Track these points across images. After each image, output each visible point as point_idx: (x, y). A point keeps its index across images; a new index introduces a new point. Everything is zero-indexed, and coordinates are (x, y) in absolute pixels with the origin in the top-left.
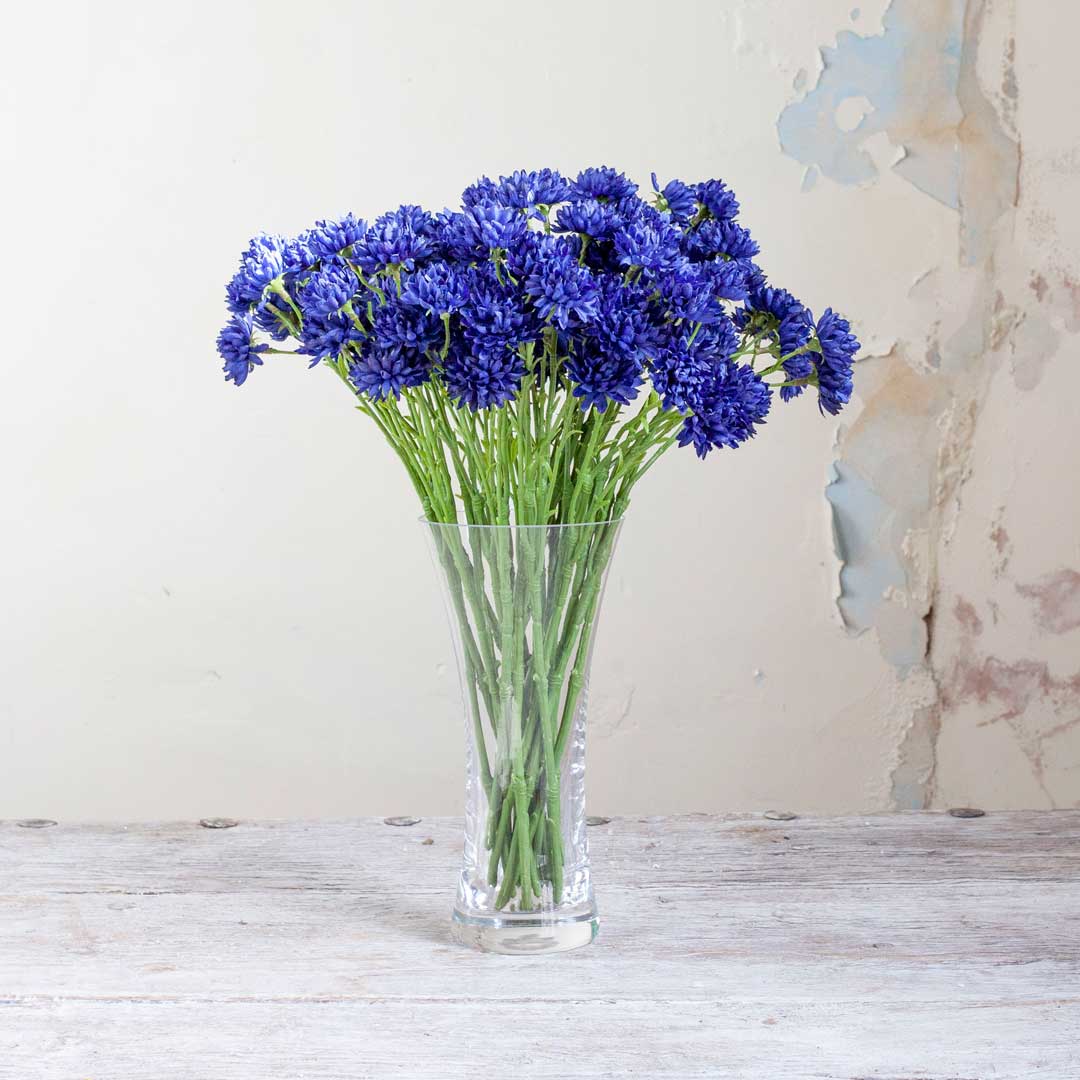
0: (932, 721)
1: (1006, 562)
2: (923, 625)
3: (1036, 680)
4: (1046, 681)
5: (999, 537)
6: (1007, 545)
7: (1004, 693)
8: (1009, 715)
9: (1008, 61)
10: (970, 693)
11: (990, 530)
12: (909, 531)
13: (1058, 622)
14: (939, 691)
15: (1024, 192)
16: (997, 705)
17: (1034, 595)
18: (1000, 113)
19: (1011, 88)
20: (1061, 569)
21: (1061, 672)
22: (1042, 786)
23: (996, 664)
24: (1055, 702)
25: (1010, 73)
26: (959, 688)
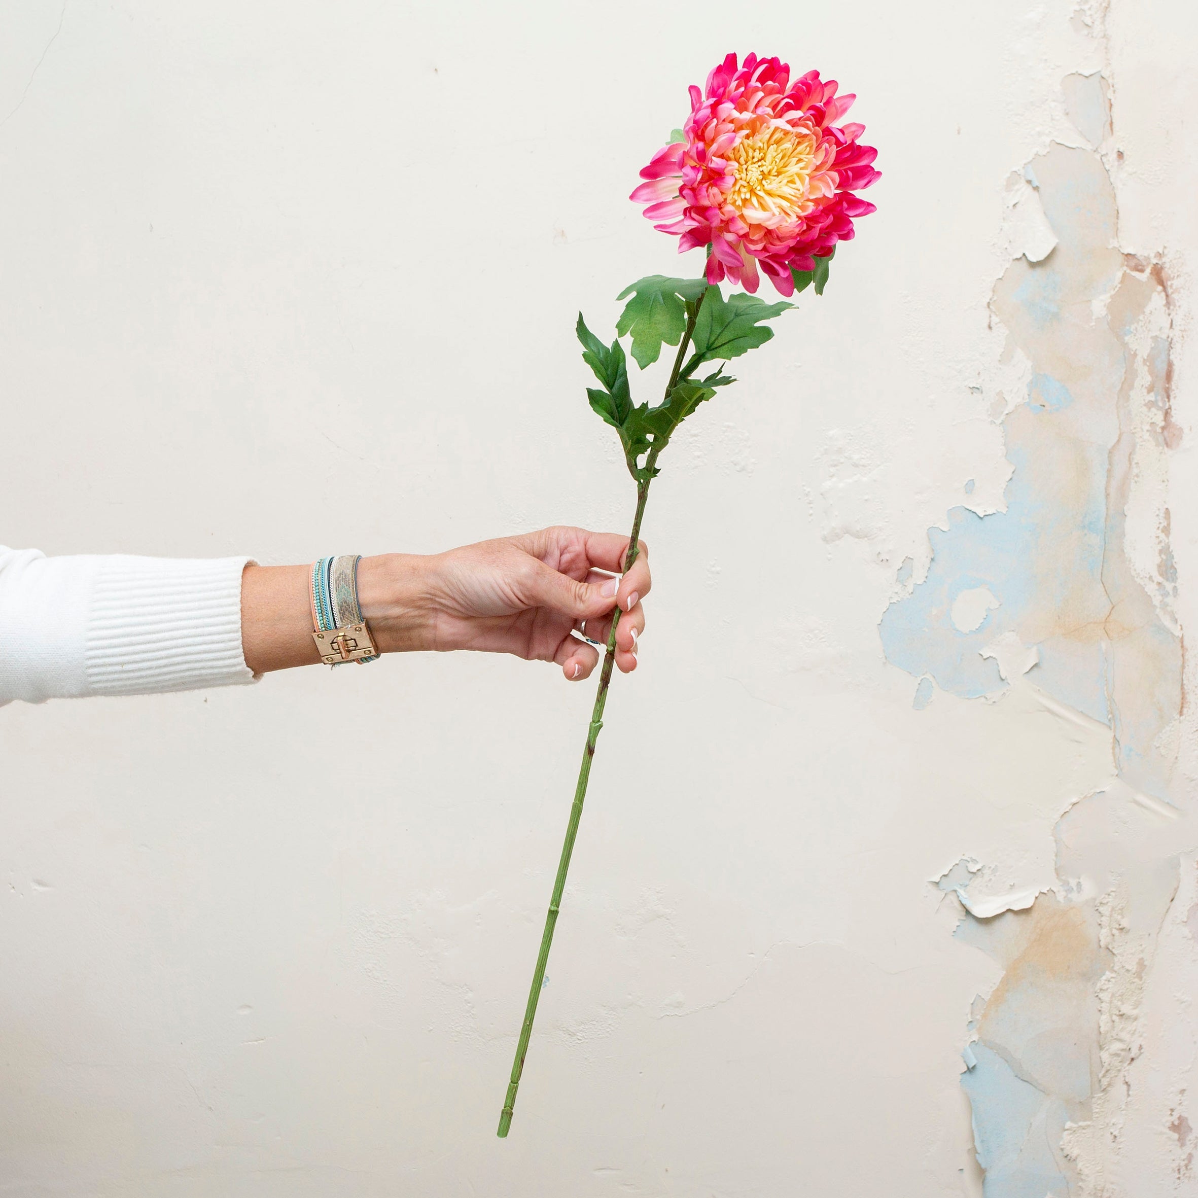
1: (1190, 1157)
6: (1191, 1137)
9: (1162, 536)
11: (1168, 1120)
12: (1068, 1124)
18: (1156, 601)
19: (1168, 569)
25: (1166, 551)
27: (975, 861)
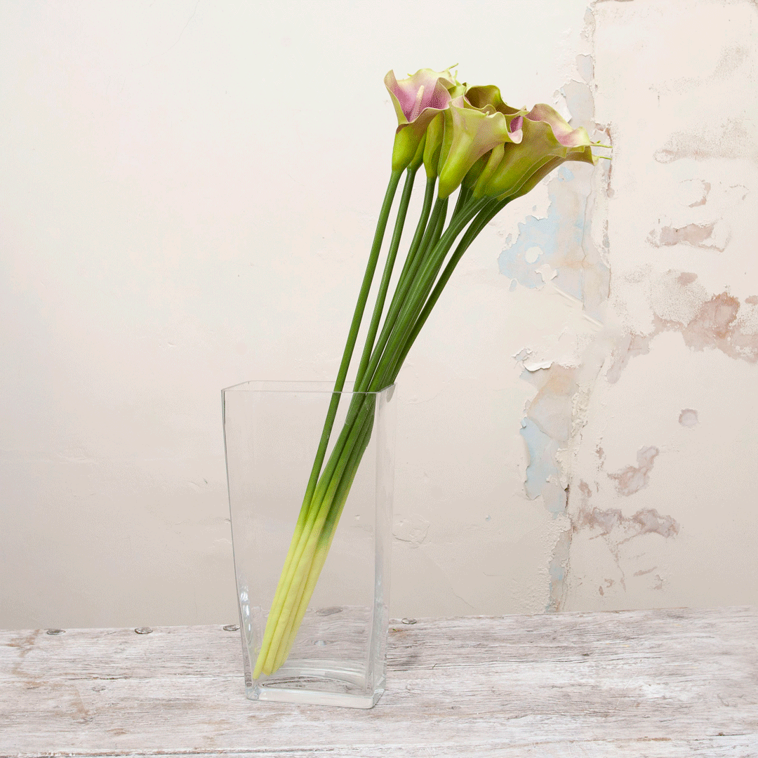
0: (568, 537)
1: (603, 463)
2: (565, 493)
3: (616, 517)
4: (621, 518)
5: (600, 452)
6: (603, 455)
7: (601, 524)
8: (603, 535)
9: (605, 230)
10: (586, 524)
11: (596, 449)
12: (559, 449)
13: (626, 491)
14: (572, 523)
15: (612, 291)
16: (599, 530)
17: (615, 478)
18: (602, 255)
19: (606, 243)
20: (627, 466)
21: (628, 514)
22: (618, 566)
23: (598, 511)
24: (625, 528)
25: (606, 236)
26: (581, 522)
27: (529, 350)
